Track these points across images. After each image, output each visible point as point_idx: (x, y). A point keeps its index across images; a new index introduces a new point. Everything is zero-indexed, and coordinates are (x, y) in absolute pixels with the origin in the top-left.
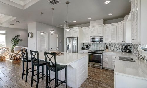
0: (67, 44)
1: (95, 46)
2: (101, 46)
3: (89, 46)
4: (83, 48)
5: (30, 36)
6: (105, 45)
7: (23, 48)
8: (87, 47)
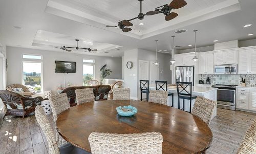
0: (176, 76)
1: (221, 79)
2: (233, 79)
3: (211, 80)
4: (201, 82)
5: (129, 66)
6: (240, 78)
7: (117, 80)
8: (208, 80)
